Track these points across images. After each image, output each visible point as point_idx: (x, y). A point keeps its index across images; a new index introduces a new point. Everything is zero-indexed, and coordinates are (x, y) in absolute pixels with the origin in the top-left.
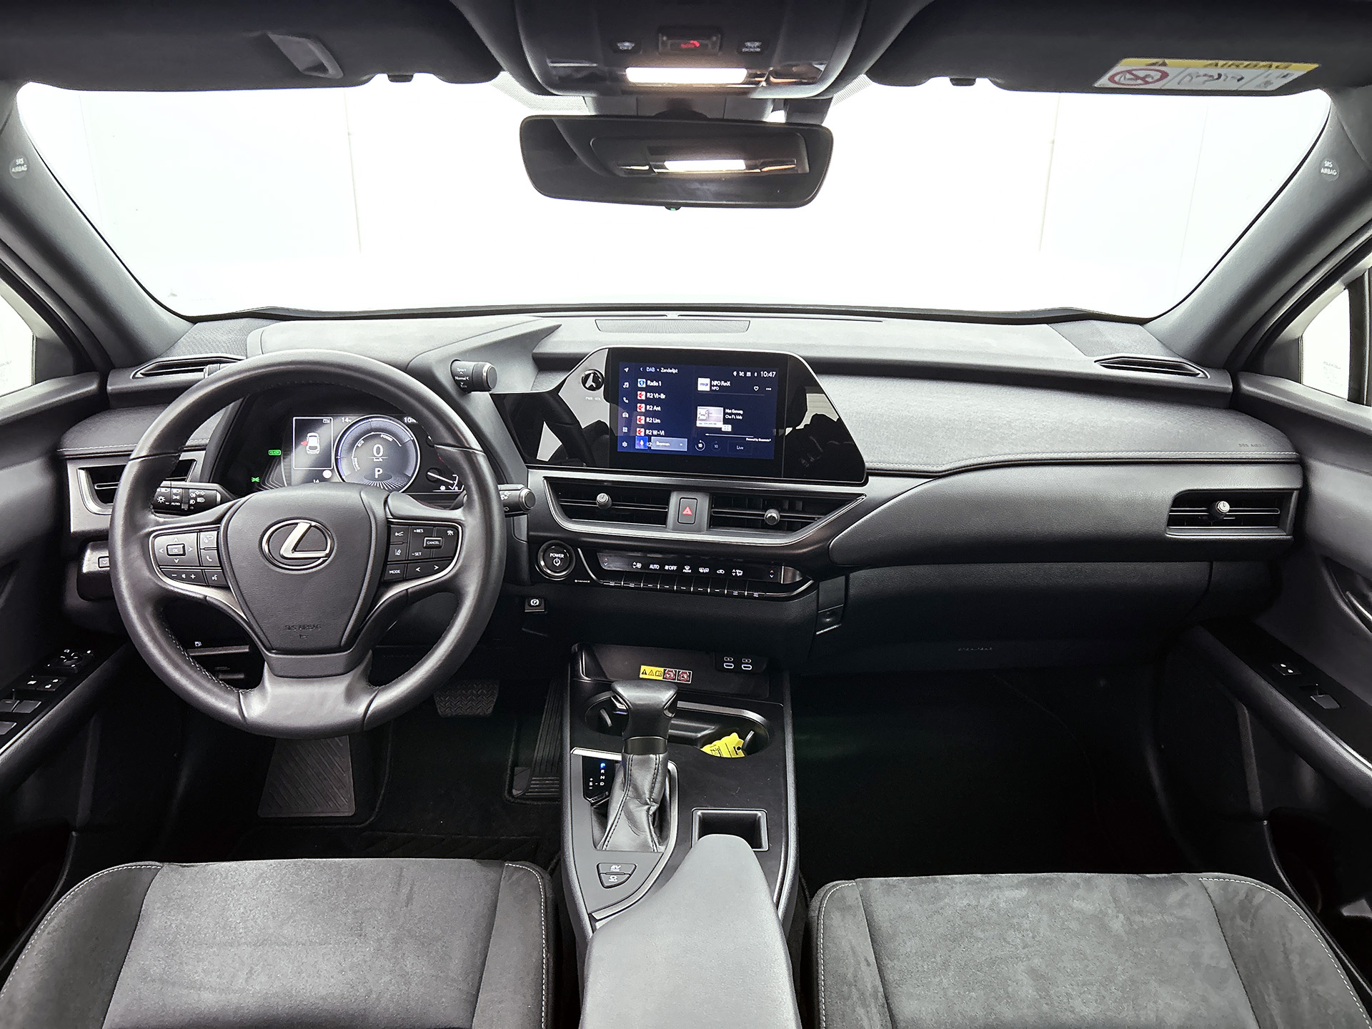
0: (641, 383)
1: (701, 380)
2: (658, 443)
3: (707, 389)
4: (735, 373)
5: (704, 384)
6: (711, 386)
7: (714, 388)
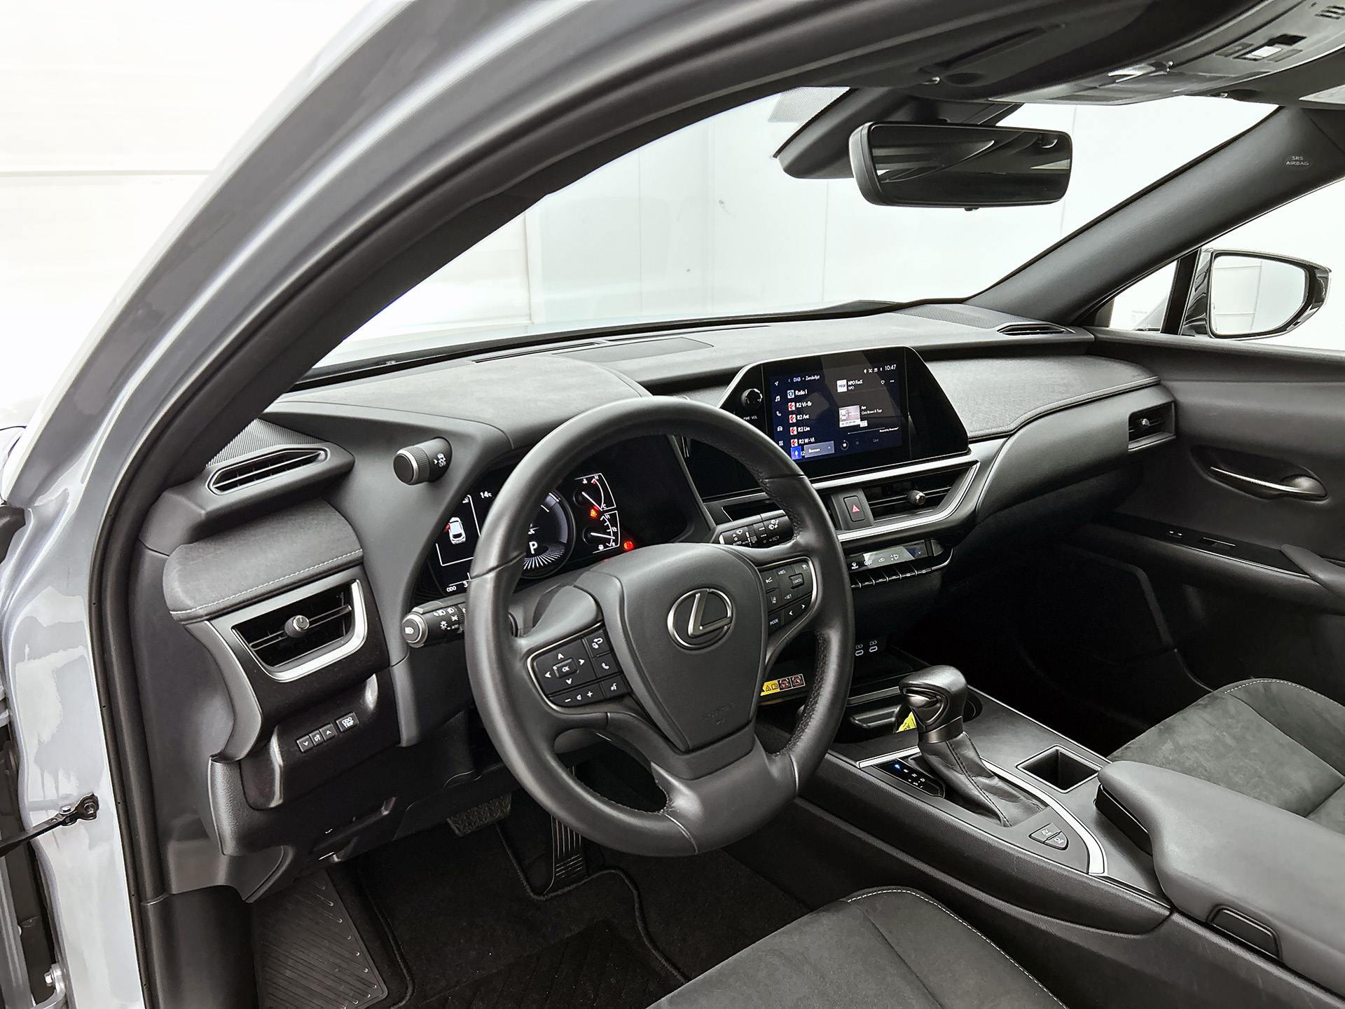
0: (791, 394)
1: (839, 383)
2: (810, 451)
3: (845, 389)
4: (865, 371)
5: (842, 386)
6: (848, 386)
7: (850, 388)
